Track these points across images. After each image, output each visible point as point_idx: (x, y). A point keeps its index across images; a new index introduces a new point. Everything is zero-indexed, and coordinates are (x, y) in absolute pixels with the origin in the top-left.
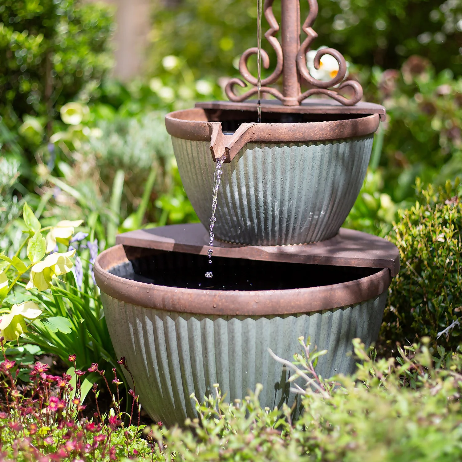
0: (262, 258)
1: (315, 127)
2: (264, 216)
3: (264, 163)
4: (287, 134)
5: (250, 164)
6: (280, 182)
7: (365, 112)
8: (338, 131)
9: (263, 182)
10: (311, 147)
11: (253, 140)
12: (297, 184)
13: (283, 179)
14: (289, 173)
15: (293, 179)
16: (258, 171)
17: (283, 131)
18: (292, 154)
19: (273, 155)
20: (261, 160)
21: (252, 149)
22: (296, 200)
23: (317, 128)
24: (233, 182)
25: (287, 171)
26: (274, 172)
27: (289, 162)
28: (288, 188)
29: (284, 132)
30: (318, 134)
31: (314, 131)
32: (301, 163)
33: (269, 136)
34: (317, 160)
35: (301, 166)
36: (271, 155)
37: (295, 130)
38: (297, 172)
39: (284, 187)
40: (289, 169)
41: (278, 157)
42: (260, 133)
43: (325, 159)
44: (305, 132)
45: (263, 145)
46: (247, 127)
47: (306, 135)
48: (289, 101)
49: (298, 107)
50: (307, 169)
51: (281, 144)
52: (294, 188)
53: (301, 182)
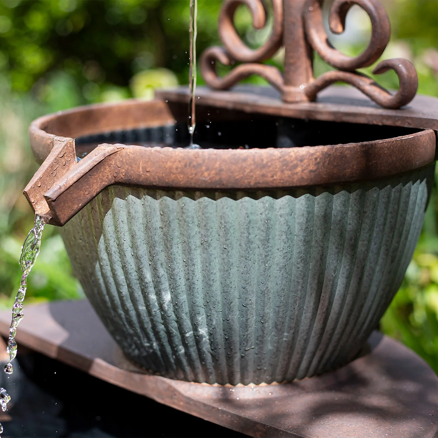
0: (174, 403)
1: (245, 160)
2: (164, 329)
3: (148, 228)
4: (182, 172)
5: (124, 227)
6: (182, 269)
7: (409, 124)
8: (303, 171)
9: (150, 265)
10: (241, 202)
11: (117, 179)
12: (218, 274)
13: (189, 263)
14: (199, 251)
15: (207, 264)
16: (139, 243)
17: (174, 166)
18: (200, 214)
19: (162, 213)
20: (141, 220)
21: (123, 197)
22: (220, 305)
23: (250, 161)
24: (102, 258)
25: (193, 247)
26: (167, 248)
27: (197, 229)
28: (200, 280)
29: (177, 168)
30: (252, 176)
31: (243, 169)
32: (221, 234)
33: (148, 174)
34: (259, 229)
35: (223, 240)
36: (158, 213)
37: (200, 165)
38: (215, 251)
39: (191, 278)
40: (198, 243)
41: (172, 218)
42: (130, 168)
43: (277, 227)
44: (221, 170)
45: (142, 192)
46: (103, 152)
47: (224, 176)
48: (289, 93)
49: (306, 105)
50: (236, 245)
51: (177, 193)
52: (211, 283)
53: (226, 271)
